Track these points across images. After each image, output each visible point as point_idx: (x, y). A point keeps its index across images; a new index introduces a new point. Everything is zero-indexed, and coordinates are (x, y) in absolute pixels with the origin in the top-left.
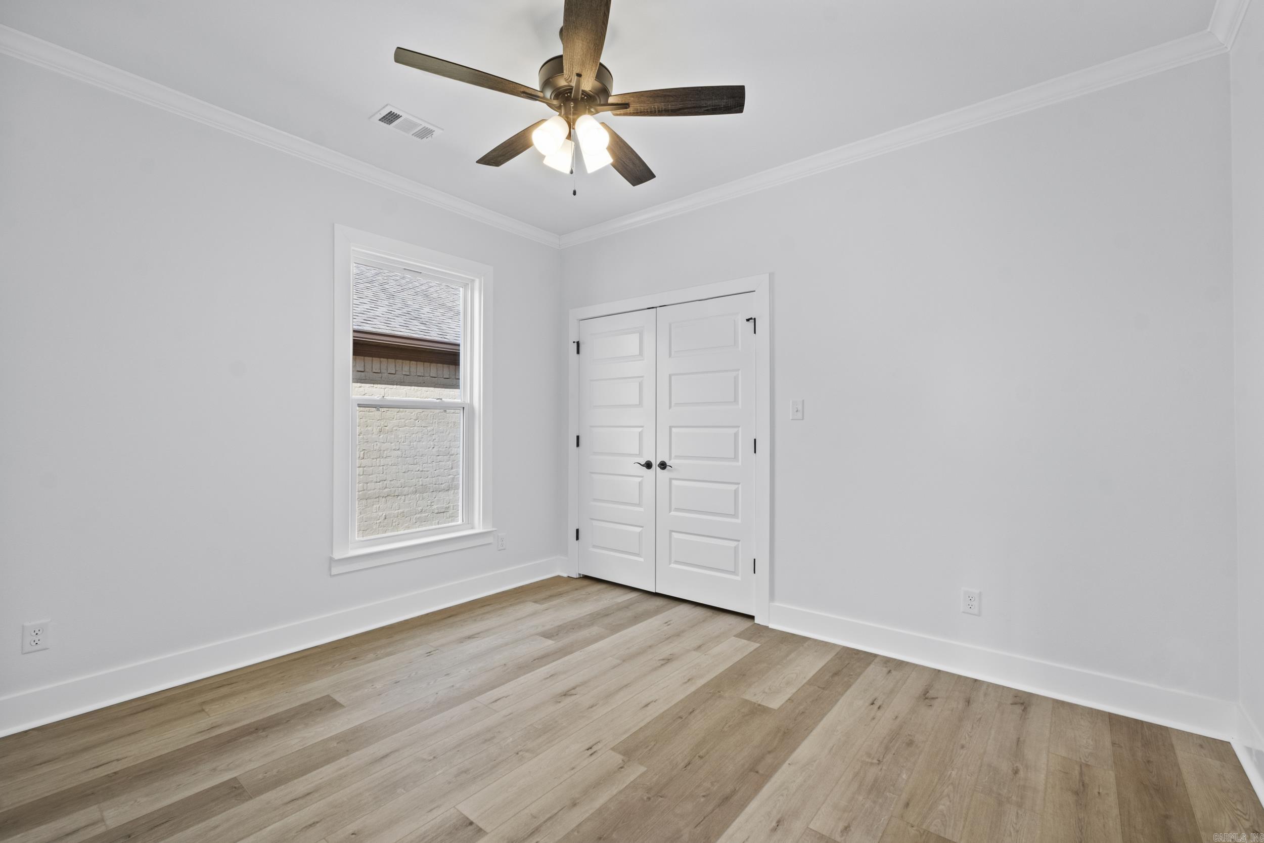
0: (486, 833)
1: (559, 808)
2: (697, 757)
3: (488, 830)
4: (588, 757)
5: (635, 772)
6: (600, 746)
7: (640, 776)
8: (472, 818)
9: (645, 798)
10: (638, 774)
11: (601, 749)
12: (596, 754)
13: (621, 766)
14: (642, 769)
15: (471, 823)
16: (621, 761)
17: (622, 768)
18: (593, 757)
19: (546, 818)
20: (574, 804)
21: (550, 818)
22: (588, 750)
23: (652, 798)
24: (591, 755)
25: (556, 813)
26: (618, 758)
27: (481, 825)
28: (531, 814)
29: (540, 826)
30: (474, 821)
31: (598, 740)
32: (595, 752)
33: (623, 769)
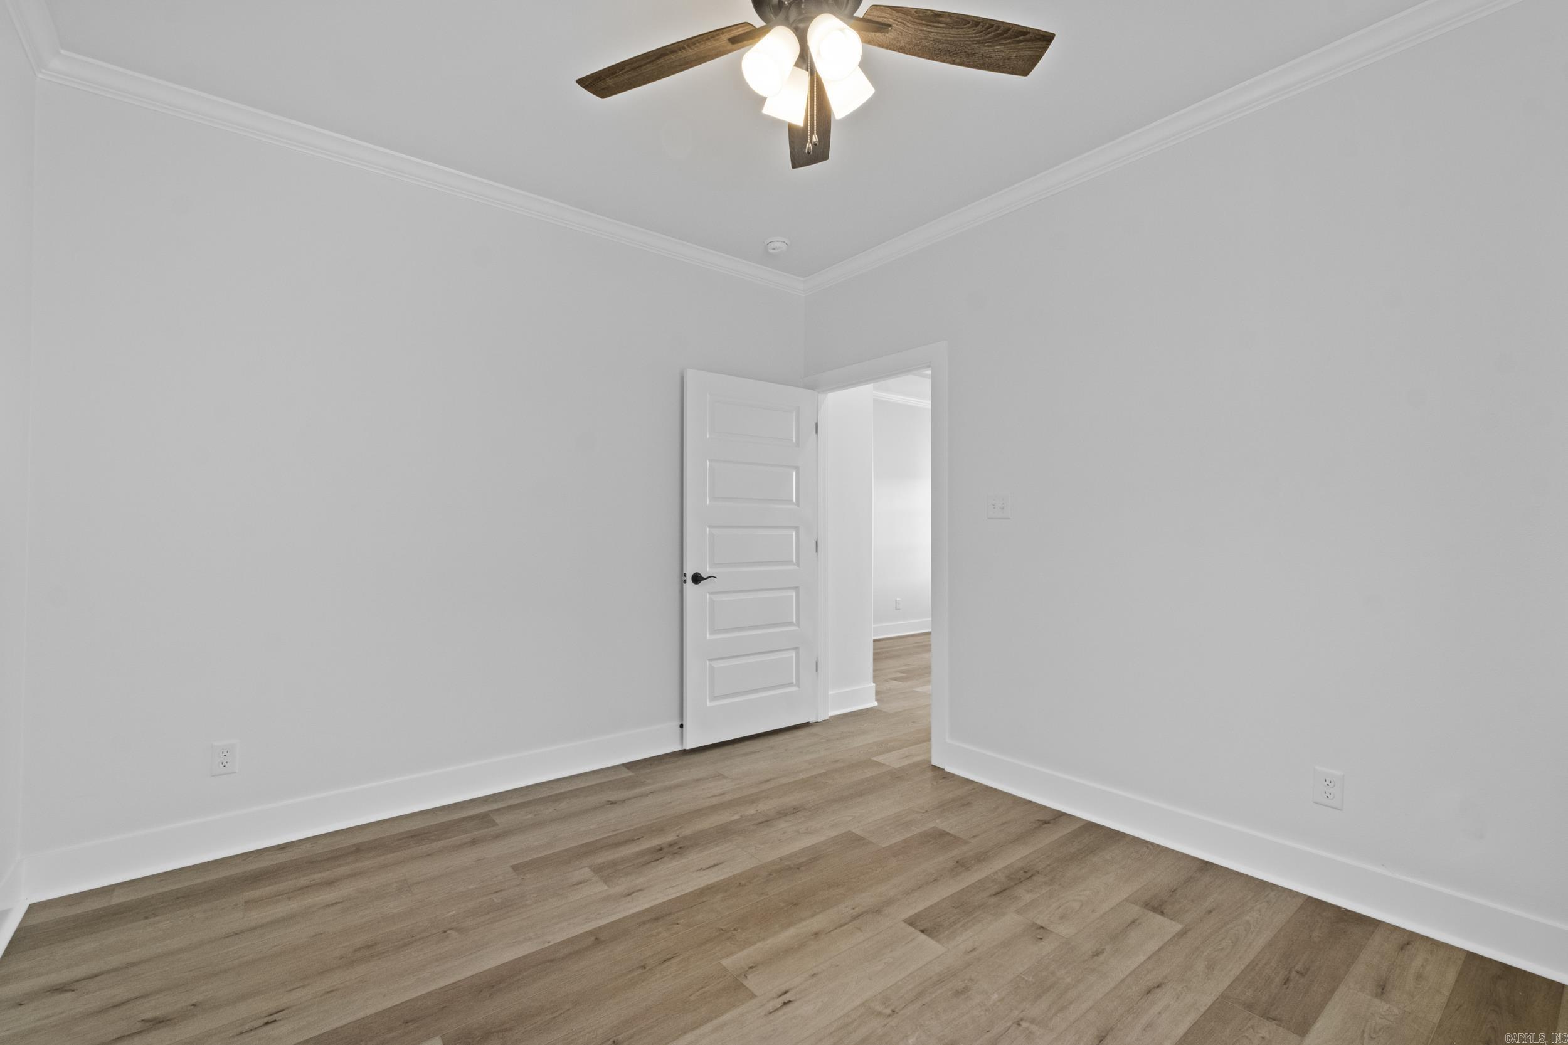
0: (905, 921)
1: (832, 933)
2: (647, 968)
3: (904, 925)
4: (791, 989)
5: (733, 961)
6: (770, 1006)
7: (732, 954)
8: (923, 937)
9: (739, 930)
10: (734, 957)
11: (768, 1001)
12: (780, 993)
13: (751, 970)
14: (726, 962)
15: (922, 931)
16: (749, 977)
17: (751, 968)
18: (784, 988)
19: (846, 926)
20: (816, 934)
21: (841, 926)
22: (790, 1002)
23: (732, 929)
24: (786, 992)
25: (836, 929)
26: (751, 982)
27: (911, 929)
28: (861, 931)
29: (851, 921)
30: (920, 933)
31: (771, 1017)
32: (780, 996)
33: (751, 965)
